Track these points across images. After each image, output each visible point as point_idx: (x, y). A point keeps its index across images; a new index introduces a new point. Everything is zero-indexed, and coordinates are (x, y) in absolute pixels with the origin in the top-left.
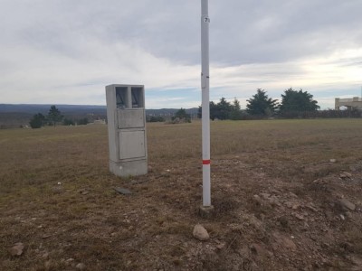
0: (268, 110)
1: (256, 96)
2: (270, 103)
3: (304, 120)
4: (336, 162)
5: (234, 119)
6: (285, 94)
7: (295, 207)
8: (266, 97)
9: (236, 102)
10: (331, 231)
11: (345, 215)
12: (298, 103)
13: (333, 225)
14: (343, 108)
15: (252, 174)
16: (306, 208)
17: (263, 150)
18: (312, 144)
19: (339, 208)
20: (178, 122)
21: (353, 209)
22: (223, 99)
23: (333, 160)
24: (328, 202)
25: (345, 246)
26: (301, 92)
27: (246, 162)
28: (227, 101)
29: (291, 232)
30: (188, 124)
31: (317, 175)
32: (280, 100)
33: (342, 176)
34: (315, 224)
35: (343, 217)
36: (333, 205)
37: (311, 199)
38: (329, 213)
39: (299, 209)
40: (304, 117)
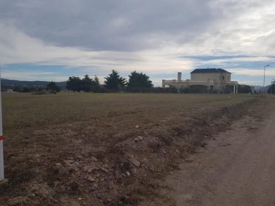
0: (119, 86)
1: (111, 75)
2: (121, 81)
3: (143, 94)
4: (139, 128)
5: (95, 92)
6: (131, 75)
7: (89, 171)
8: (118, 76)
9: (96, 79)
10: (116, 187)
11: (130, 172)
12: (140, 82)
13: (119, 182)
14: (167, 86)
15: (71, 142)
16: (100, 170)
17: (95, 118)
18: (132, 113)
19: (127, 167)
20: (44, 93)
21: (138, 166)
22: (87, 76)
23: (137, 127)
24: (120, 162)
25: (123, 199)
26: (141, 74)
27: (74, 130)
28: (90, 77)
29: (80, 194)
30: (53, 95)
31: (120, 140)
32: (128, 79)
33: (136, 139)
34: (104, 183)
35: (128, 174)
36: (122, 164)
37: (107, 161)
38: (117, 172)
39: (94, 172)
40: (143, 92)
